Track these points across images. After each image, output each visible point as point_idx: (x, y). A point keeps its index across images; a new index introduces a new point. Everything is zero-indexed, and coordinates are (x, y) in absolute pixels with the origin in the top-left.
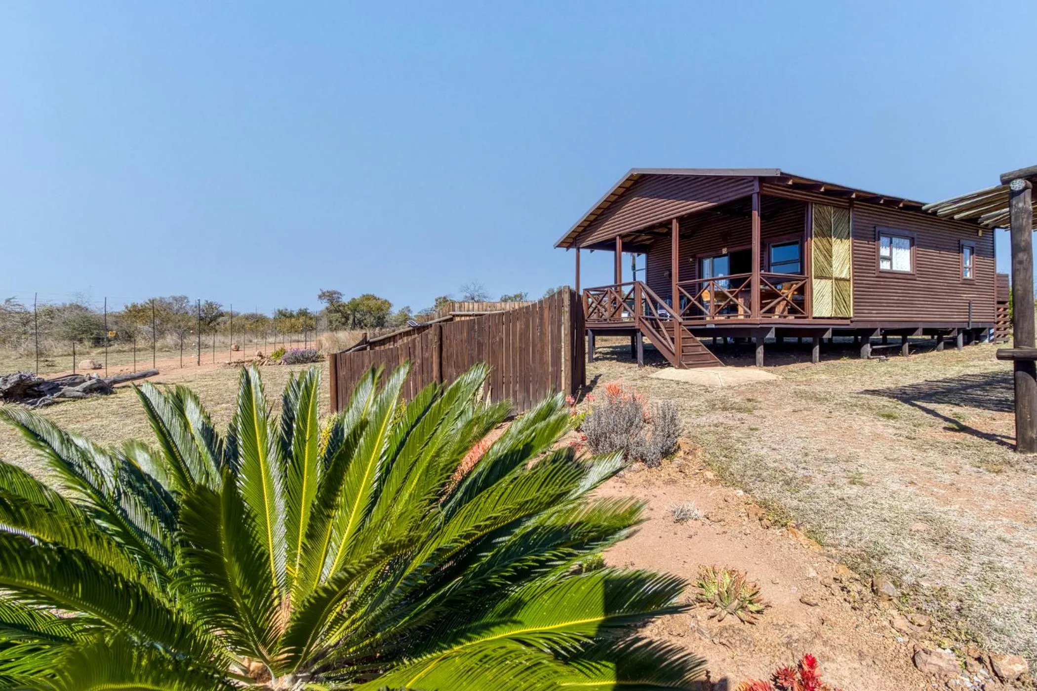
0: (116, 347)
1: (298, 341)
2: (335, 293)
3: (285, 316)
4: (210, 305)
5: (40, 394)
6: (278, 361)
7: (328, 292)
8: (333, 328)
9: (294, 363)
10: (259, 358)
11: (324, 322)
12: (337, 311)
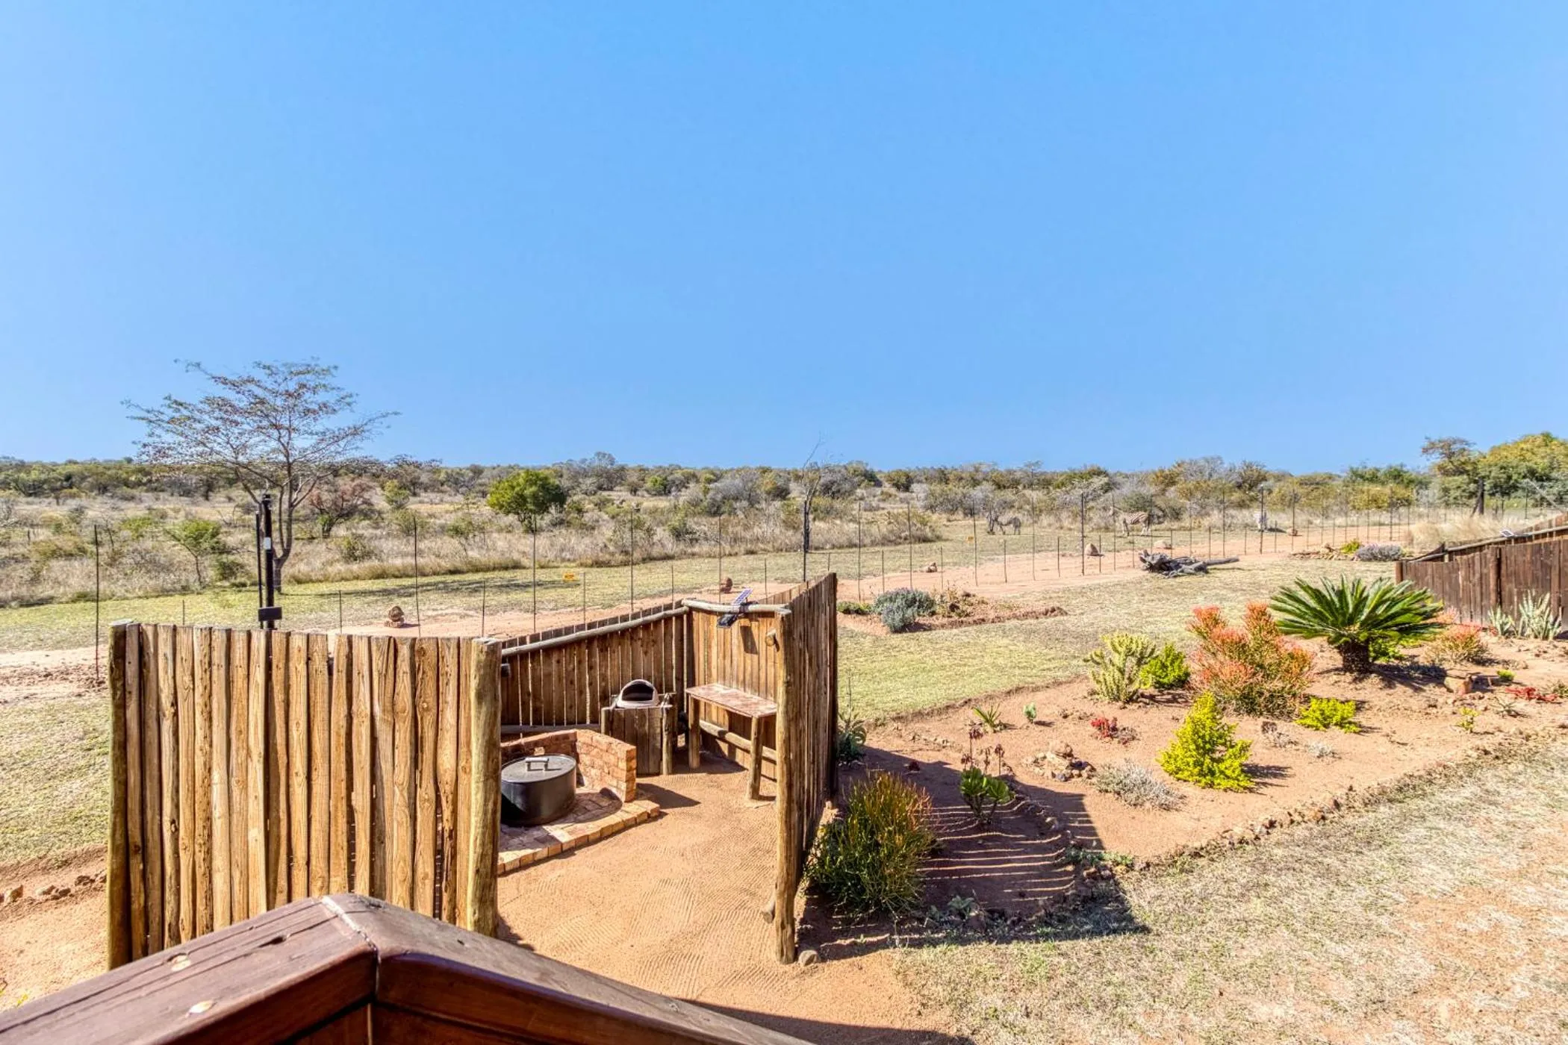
0: (1166, 524)
1: (1381, 524)
2: (1454, 443)
3: (1362, 477)
4: (1249, 466)
5: (1169, 569)
6: (1351, 556)
7: (1440, 441)
8: (1448, 501)
9: (1369, 560)
10: (1327, 551)
11: (1433, 492)
12: (1459, 471)
